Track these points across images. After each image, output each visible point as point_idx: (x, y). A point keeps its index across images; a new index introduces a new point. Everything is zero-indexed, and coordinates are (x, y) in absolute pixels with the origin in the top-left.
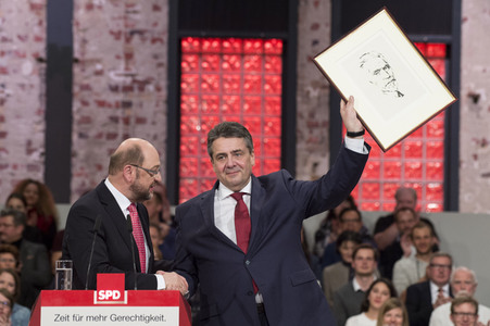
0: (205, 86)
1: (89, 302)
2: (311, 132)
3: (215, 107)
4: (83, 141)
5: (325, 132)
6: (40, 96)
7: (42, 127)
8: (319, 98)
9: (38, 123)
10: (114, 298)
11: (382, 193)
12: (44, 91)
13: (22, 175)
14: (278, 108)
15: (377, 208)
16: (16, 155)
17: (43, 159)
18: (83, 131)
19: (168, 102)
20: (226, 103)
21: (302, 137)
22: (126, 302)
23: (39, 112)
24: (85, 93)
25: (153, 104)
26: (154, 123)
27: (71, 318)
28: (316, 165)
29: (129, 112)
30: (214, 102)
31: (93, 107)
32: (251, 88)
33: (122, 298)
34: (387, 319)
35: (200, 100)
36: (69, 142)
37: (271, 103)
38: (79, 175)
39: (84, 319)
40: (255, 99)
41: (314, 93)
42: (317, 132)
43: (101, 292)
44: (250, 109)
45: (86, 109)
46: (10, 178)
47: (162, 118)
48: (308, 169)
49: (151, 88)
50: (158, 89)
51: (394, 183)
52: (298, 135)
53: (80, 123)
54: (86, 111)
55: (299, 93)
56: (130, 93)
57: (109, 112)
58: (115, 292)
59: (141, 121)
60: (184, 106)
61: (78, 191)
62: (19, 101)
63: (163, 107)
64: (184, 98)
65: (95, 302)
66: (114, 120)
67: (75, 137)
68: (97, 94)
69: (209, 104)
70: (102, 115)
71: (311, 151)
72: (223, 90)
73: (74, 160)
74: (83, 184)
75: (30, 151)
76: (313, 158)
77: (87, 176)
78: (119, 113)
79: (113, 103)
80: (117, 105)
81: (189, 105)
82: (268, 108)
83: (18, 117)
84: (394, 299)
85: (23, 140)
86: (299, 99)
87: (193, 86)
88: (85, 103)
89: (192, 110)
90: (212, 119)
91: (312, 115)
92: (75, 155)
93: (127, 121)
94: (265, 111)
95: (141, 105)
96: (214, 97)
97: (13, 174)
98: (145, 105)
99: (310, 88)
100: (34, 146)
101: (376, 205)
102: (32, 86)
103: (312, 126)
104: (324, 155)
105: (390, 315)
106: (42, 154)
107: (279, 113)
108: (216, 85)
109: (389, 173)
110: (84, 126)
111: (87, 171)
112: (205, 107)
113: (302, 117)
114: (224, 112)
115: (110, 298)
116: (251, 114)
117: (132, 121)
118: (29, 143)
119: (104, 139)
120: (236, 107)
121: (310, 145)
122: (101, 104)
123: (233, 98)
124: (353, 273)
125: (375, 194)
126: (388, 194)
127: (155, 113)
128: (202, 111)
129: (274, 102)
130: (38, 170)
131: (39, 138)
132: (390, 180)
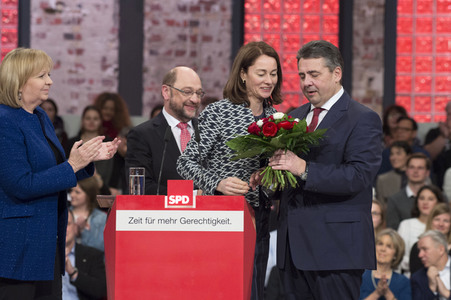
0: (267, 6)
1: (160, 206)
2: (366, 49)
3: (276, 25)
4: (154, 58)
5: (380, 49)
6: (114, 15)
7: (116, 44)
8: (374, 16)
9: (113, 41)
10: (184, 202)
11: (433, 106)
12: (118, 11)
13: (98, 89)
14: (336, 26)
15: (429, 120)
16: (92, 71)
17: (117, 74)
18: (154, 49)
19: (233, 21)
20: (287, 22)
21: (358, 54)
22: (194, 206)
23: (113, 31)
24: (156, 13)
25: (219, 22)
26: (219, 41)
27: (144, 221)
28: (371, 80)
29: (196, 31)
30: (275, 21)
31: (163, 26)
32: (310, 8)
33: (191, 203)
34: (436, 223)
35: (262, 19)
36: (141, 58)
37: (329, 22)
38: (150, 89)
39: (156, 222)
40: (314, 18)
41: (370, 12)
42: (372, 49)
43: (171, 198)
44: (309, 28)
45: (157, 28)
46: (87, 92)
47: (227, 37)
48: (364, 83)
49: (216, 8)
50: (223, 9)
51: (445, 96)
52: (355, 51)
53: (151, 40)
54: (157, 30)
55: (355, 12)
56: (197, 13)
57: (178, 30)
58: (184, 197)
59: (207, 39)
60: (247, 25)
61: (150, 104)
62: (94, 20)
63: (228, 26)
64: (247, 17)
65: (166, 206)
66: (183, 38)
67: (146, 54)
68: (167, 14)
69: (271, 23)
70: (171, 34)
71: (366, 67)
72: (284, 10)
73: (145, 75)
74: (154, 98)
75: (105, 67)
76: (368, 73)
77: (157, 90)
78: (187, 31)
79: (181, 23)
80: (185, 24)
81: (252, 24)
82: (326, 26)
83: (94, 35)
84: (443, 205)
85: (98, 56)
86: (355, 18)
87: (256, 6)
88: (155, 22)
89: (255, 29)
90: (273, 37)
91: (367, 33)
92: (146, 70)
93: (194, 39)
94: (323, 29)
95: (207, 24)
96: (276, 17)
97: (89, 89)
98: (211, 24)
99: (366, 8)
100: (108, 62)
101: (428, 117)
102: (106, 6)
103: (368, 43)
104: (378, 71)
105: (438, 220)
106: (116, 70)
107: (336, 31)
108: (277, 5)
109: (440, 87)
110: (155, 43)
111: (157, 85)
112: (267, 26)
113: (358, 34)
114: (285, 30)
115: (180, 203)
116: (310, 32)
117: (199, 39)
118: (104, 59)
119: (173, 56)
120: (296, 26)
121: (366, 61)
122: (171, 23)
123: (293, 18)
124: (405, 180)
125: (427, 107)
126: (439, 107)
127: (221, 32)
128: (264, 29)
129: (332, 20)
130: (112, 85)
131: (113, 55)
132: (441, 93)
